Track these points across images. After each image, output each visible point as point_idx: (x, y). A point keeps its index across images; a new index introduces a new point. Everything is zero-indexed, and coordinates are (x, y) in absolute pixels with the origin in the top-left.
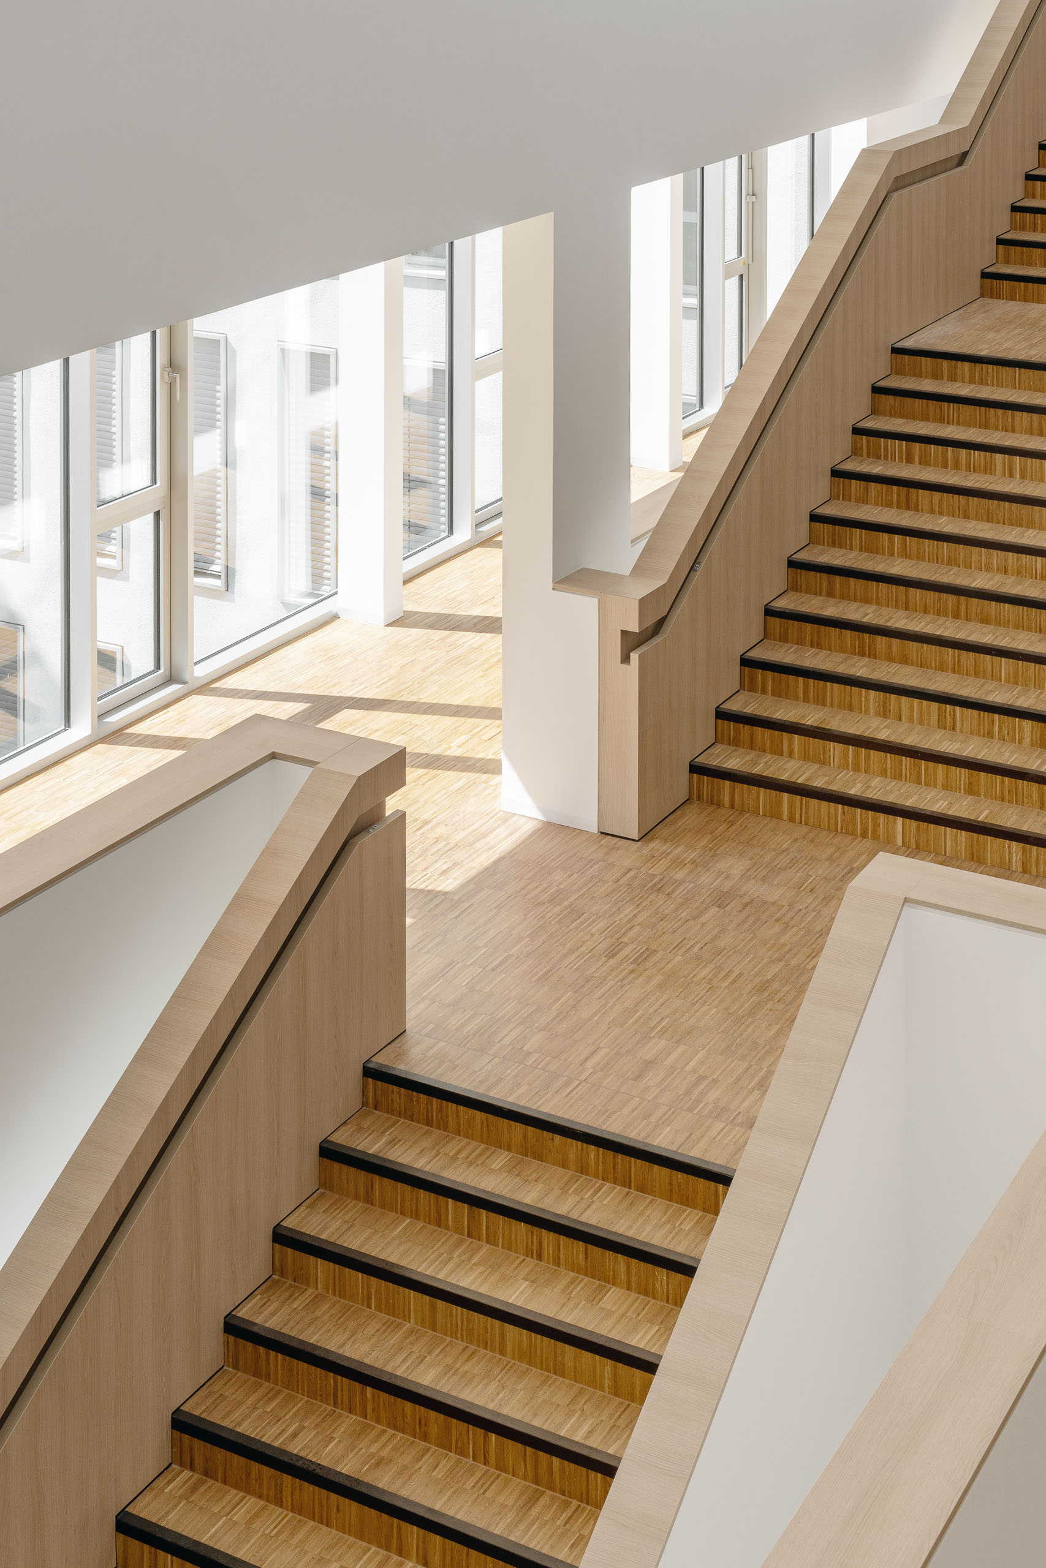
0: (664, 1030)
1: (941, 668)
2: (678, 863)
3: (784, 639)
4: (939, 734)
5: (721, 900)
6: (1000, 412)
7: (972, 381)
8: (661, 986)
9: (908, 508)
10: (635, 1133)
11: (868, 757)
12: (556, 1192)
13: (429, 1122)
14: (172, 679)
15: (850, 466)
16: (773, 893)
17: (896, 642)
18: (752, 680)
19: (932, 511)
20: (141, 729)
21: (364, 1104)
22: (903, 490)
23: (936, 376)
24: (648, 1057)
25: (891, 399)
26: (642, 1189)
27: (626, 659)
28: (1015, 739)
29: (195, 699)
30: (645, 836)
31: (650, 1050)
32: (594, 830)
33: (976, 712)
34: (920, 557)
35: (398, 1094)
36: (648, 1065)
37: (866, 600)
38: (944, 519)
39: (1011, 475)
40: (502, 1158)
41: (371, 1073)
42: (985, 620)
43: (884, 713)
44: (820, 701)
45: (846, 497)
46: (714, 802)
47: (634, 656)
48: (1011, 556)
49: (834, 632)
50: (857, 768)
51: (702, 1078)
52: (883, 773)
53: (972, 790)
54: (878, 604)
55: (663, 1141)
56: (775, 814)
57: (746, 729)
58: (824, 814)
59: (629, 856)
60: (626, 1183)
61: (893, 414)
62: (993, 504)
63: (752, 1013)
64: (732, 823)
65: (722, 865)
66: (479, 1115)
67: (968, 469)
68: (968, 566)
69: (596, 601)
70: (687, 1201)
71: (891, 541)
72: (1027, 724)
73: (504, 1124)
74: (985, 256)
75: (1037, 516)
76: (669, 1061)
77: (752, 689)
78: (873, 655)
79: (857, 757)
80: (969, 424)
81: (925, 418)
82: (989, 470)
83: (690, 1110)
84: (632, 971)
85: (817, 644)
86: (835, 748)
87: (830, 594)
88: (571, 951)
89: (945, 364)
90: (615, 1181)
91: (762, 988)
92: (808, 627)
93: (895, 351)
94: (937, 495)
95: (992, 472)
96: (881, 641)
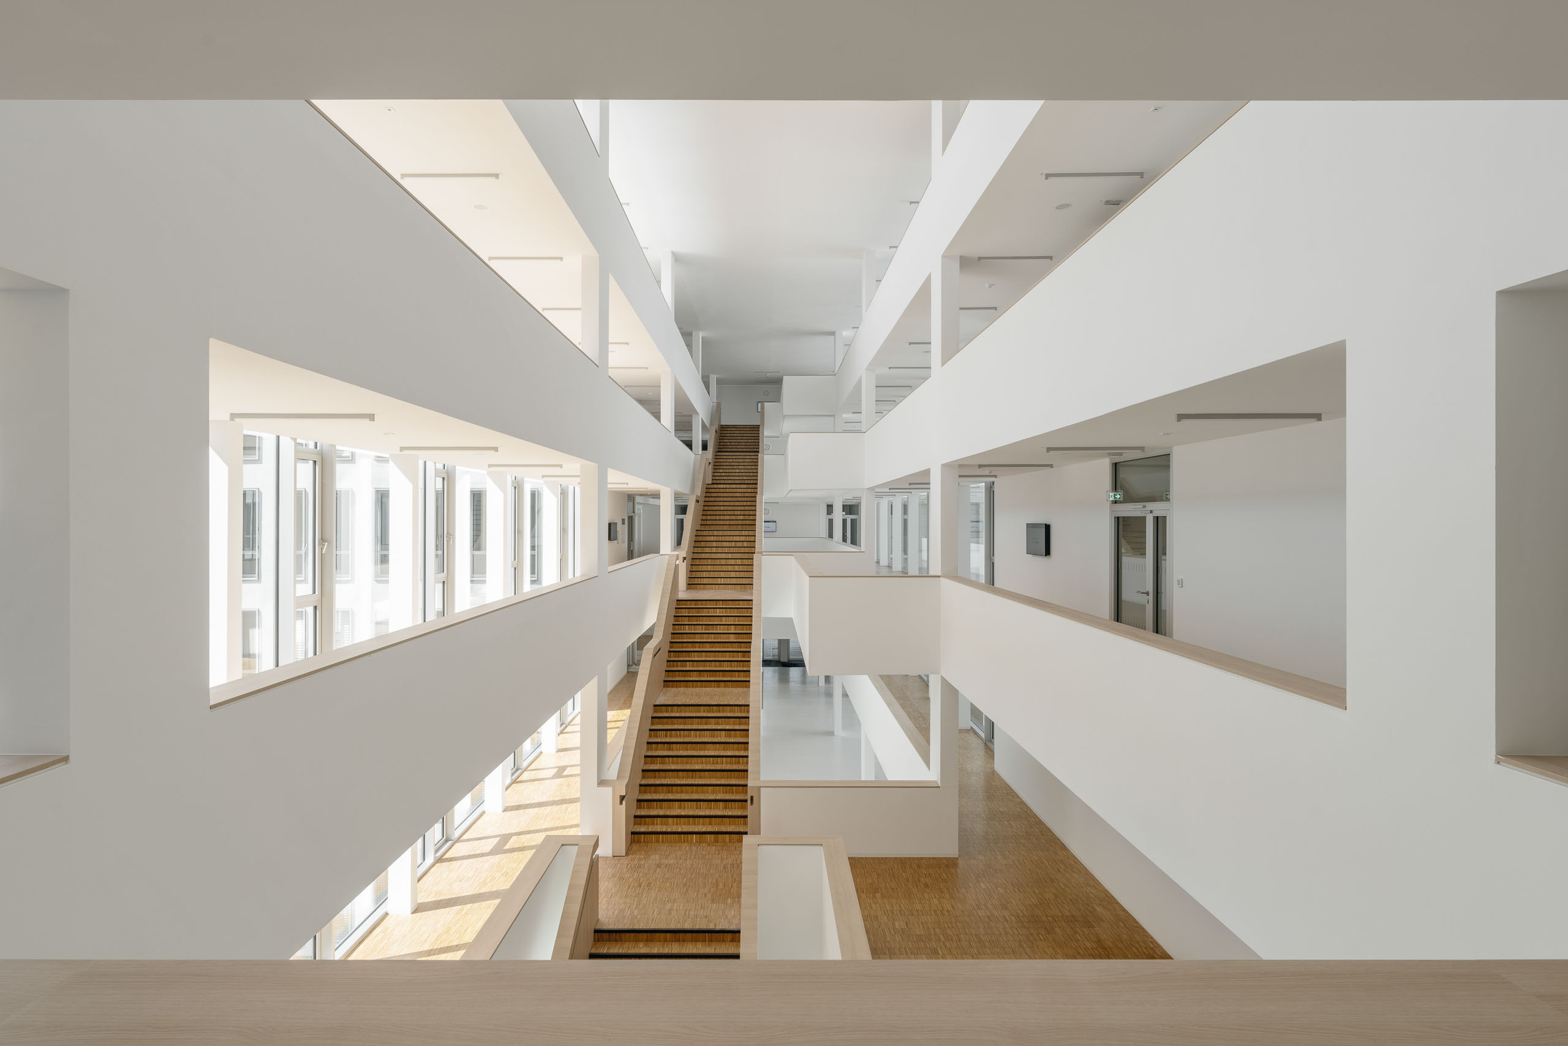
1: (692, 792)
2: (639, 859)
7: (677, 712)
8: (659, 890)
9: (670, 750)
10: (679, 927)
11: (680, 820)
12: (661, 948)
13: (616, 941)
15: (651, 740)
16: (671, 861)
17: (679, 787)
18: (640, 805)
19: (677, 750)
21: (595, 941)
22: (668, 745)
23: (667, 712)
25: (657, 720)
26: (684, 941)
27: (621, 803)
30: (627, 854)
32: (611, 856)
35: (605, 936)
37: (665, 778)
38: (681, 752)
40: (641, 945)
41: (596, 931)
44: (661, 808)
45: (651, 750)
46: (639, 842)
47: (624, 802)
49: (660, 788)
52: (685, 824)
53: (710, 824)
55: (687, 926)
56: (658, 841)
57: (643, 819)
58: (672, 838)
59: (625, 861)
60: (679, 941)
61: (658, 724)
62: (694, 745)
63: (687, 892)
64: (647, 846)
65: (653, 857)
66: (632, 934)
67: (684, 736)
68: (691, 763)
69: (611, 788)
70: (697, 941)
72: (721, 803)
73: (640, 935)
74: (663, 677)
76: (675, 907)
77: (640, 808)
78: (672, 792)
79: (677, 821)
80: (681, 724)
81: (667, 724)
83: (688, 918)
84: (649, 889)
85: (655, 792)
86: (670, 820)
87: (655, 777)
88: (628, 888)
89: (670, 708)
90: (675, 941)
91: (685, 885)
92: (653, 788)
93: (655, 706)
94: (678, 745)
95: (691, 736)
96: (675, 788)
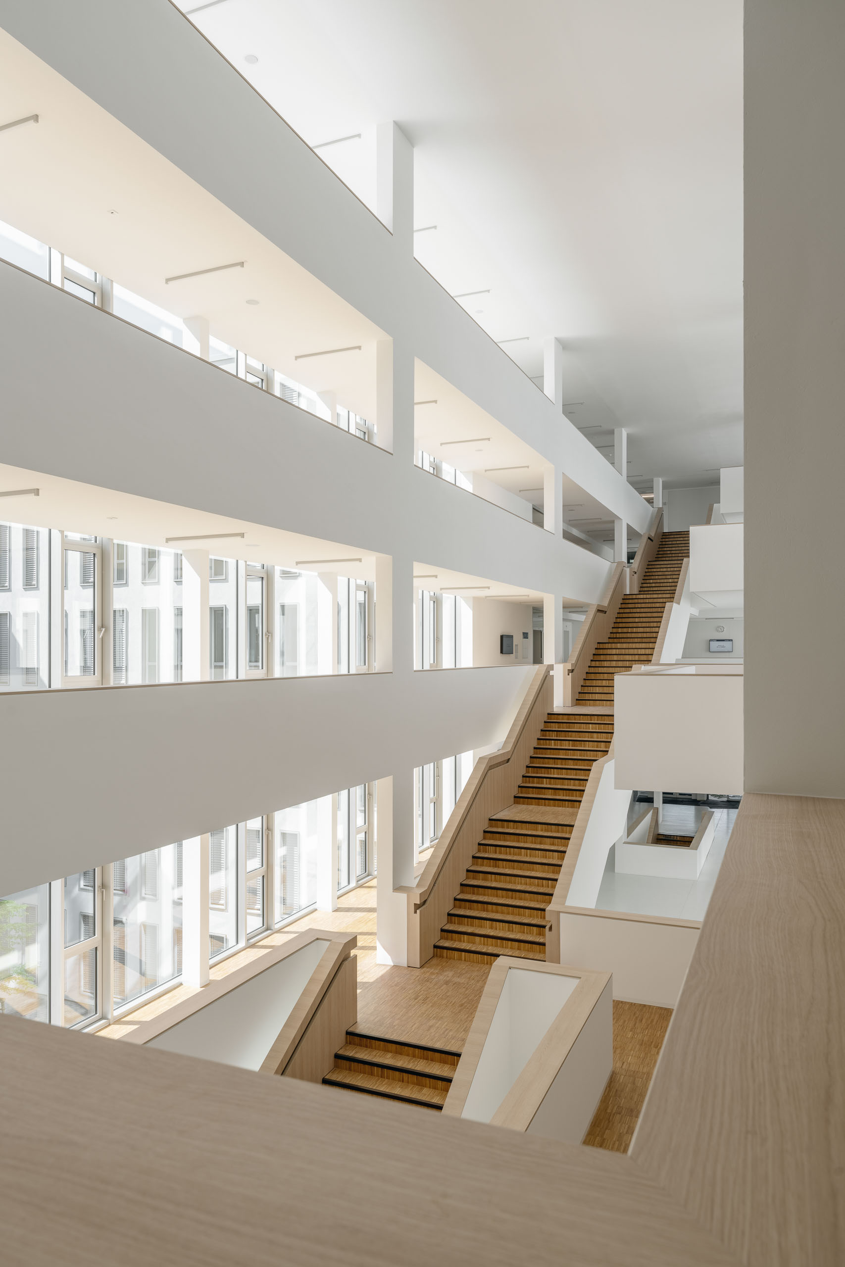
0: (434, 1018)
3: (460, 907)
4: (508, 933)
5: (447, 983)
6: (523, 837)
7: (514, 828)
8: (432, 1006)
9: (496, 867)
10: (429, 1044)
11: (487, 940)
12: (407, 1063)
13: (366, 1047)
14: (267, 929)
15: (477, 855)
16: (462, 980)
17: (494, 906)
18: (451, 920)
19: (503, 868)
20: (260, 943)
21: (347, 1043)
22: (494, 861)
23: (503, 827)
24: (430, 1025)
25: (489, 834)
26: (432, 1060)
27: (415, 912)
28: (530, 933)
29: (276, 935)
30: (422, 967)
31: (431, 1023)
32: (406, 966)
33: (519, 926)
34: (500, 881)
35: (357, 1039)
36: (431, 1027)
37: (484, 895)
38: (507, 870)
39: (527, 856)
40: (389, 1055)
41: (349, 1033)
42: (521, 899)
43: (491, 928)
44: (472, 925)
45: (477, 865)
46: (441, 957)
47: (418, 911)
48: (528, 880)
49: (475, 904)
50: (484, 944)
51: (447, 1030)
52: (492, 945)
53: (519, 949)
54: (488, 896)
55: (438, 1046)
56: (460, 959)
57: (450, 935)
58: (475, 957)
59: (417, 972)
60: (427, 1059)
61: (490, 839)
62: (522, 864)
64: (447, 962)
65: (446, 973)
66: (382, 1043)
67: (514, 854)
68: (515, 883)
69: (406, 895)
70: (445, 1062)
71: (491, 877)
72: (535, 928)
73: (390, 1045)
74: (515, 791)
75: (535, 868)
76: (437, 1025)
77: (451, 923)
78: (487, 911)
79: (484, 941)
80: (513, 841)
81: (500, 840)
82: (520, 854)
83: (445, 1037)
84: (423, 1003)
85: (470, 909)
86: (477, 939)
87: (474, 894)
88: (403, 998)
89: (505, 823)
90: (424, 1059)
92: (467, 904)
93: (490, 820)
94: (505, 862)
95: (521, 855)
96: (490, 906)
